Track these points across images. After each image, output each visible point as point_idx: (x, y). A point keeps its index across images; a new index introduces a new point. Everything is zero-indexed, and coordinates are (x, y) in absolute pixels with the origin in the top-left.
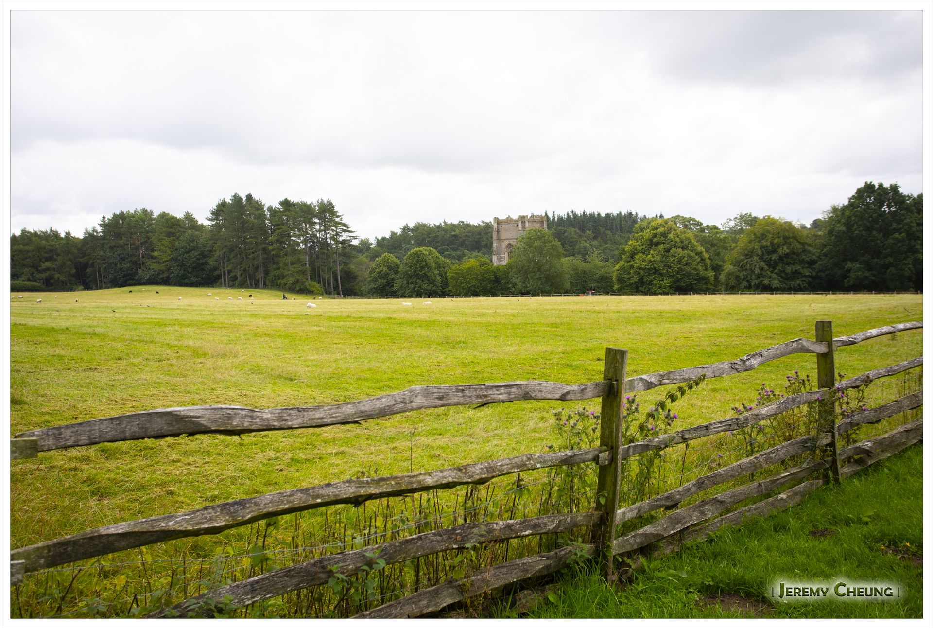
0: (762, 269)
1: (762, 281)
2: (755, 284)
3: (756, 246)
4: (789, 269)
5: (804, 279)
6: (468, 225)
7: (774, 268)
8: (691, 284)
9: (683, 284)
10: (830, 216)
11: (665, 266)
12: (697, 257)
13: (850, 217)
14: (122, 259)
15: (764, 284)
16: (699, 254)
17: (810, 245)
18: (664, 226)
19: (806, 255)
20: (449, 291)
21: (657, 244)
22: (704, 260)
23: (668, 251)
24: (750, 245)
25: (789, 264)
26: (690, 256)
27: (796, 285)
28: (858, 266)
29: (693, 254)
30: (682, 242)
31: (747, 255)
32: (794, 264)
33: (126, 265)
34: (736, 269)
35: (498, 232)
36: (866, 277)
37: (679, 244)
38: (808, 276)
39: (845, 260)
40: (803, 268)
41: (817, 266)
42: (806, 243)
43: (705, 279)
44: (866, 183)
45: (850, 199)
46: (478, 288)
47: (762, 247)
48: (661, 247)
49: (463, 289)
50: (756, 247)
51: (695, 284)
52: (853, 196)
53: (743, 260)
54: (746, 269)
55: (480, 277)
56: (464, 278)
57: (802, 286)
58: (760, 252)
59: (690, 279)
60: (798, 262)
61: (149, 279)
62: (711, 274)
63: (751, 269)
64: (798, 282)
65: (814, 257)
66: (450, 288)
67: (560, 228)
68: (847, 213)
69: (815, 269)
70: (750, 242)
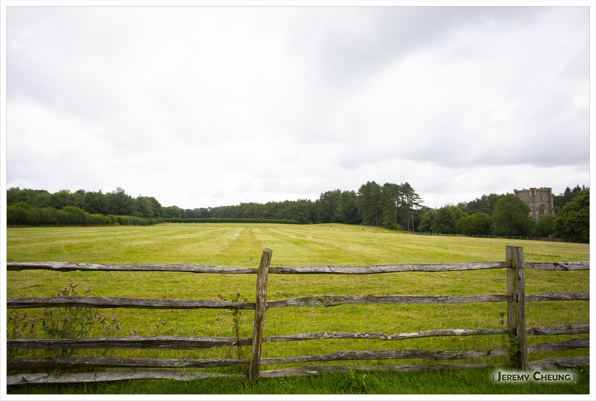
14: (326, 211)
33: (327, 214)
61: (335, 220)
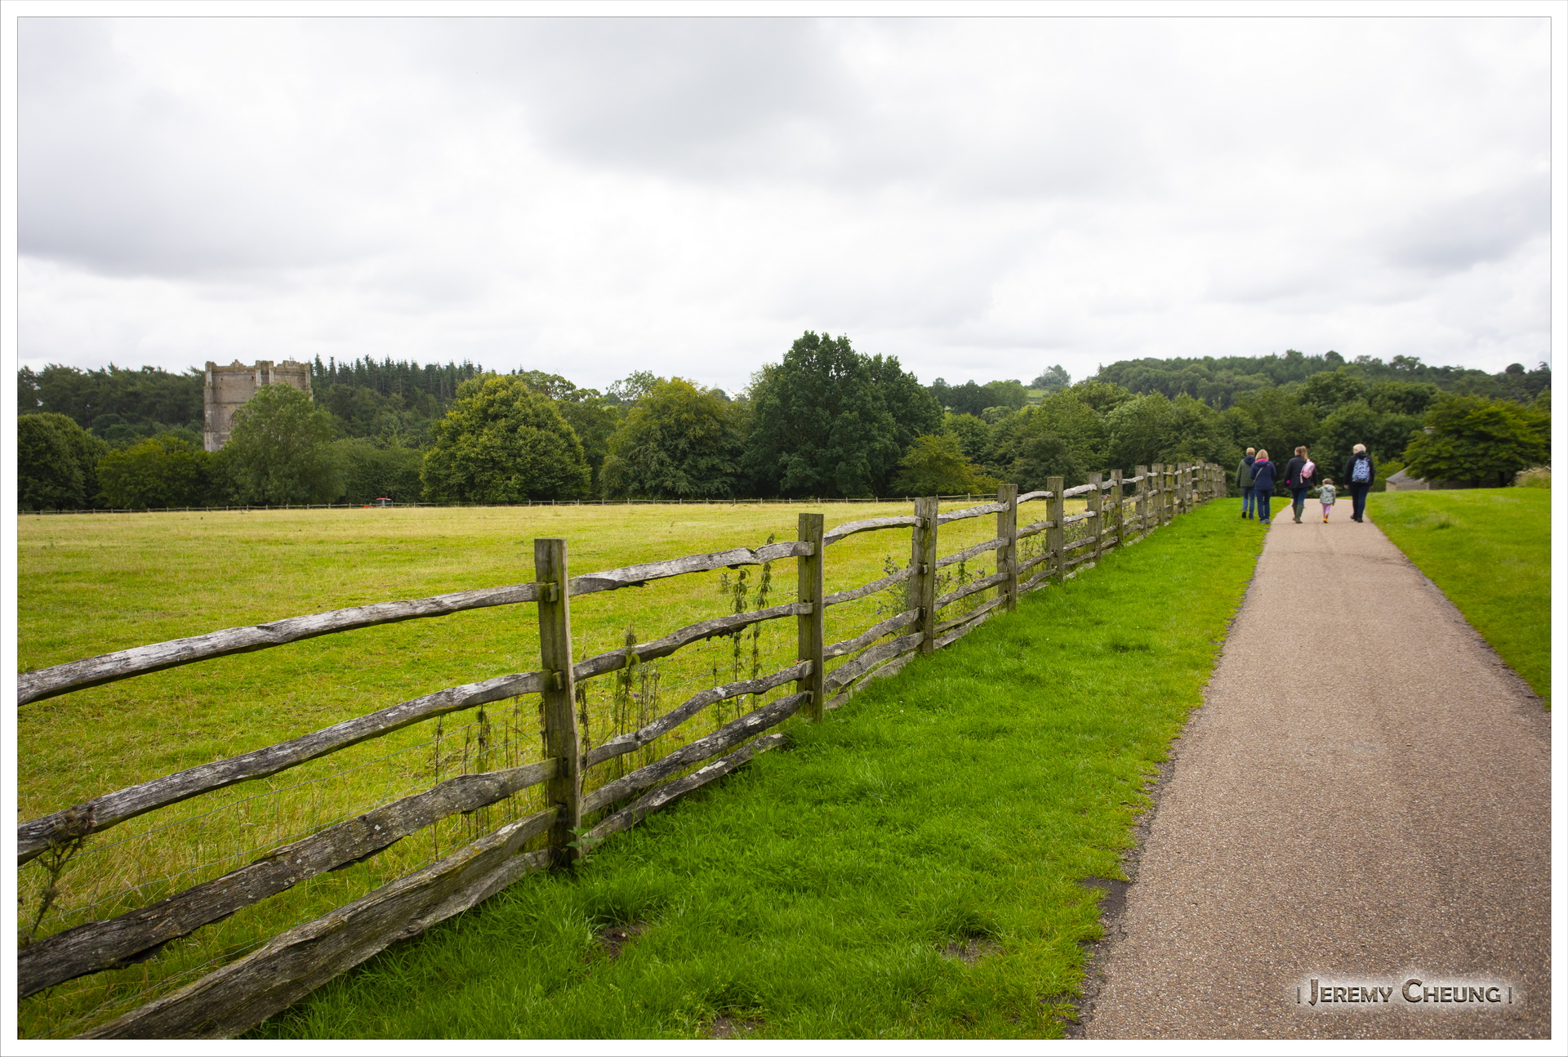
0: (662, 463)
1: (663, 481)
2: (651, 487)
3: (655, 425)
4: (703, 463)
5: (724, 479)
6: (162, 375)
7: (681, 461)
8: (554, 486)
9: (539, 487)
10: (760, 381)
11: (509, 455)
12: (561, 441)
13: (786, 384)
15: (666, 488)
16: (565, 436)
17: (733, 426)
18: (506, 388)
19: (726, 441)
20: (103, 499)
21: (495, 417)
22: (574, 446)
23: (513, 430)
24: (644, 423)
25: (702, 455)
26: (549, 440)
27: (713, 489)
28: (796, 458)
29: (555, 436)
30: (537, 416)
31: (641, 439)
32: (709, 455)
34: (622, 461)
35: (214, 388)
36: (808, 477)
37: (531, 419)
38: (731, 474)
39: (780, 450)
40: (723, 461)
41: (742, 458)
42: (728, 423)
43: (575, 478)
44: (806, 333)
45: (786, 357)
46: (162, 492)
47: (663, 427)
48: (502, 423)
49: (130, 495)
50: (653, 427)
51: (560, 486)
52: (790, 352)
53: (634, 447)
54: (639, 463)
55: (165, 473)
56: (132, 474)
57: (722, 491)
58: (659, 435)
59: (551, 478)
60: (715, 451)
62: (586, 470)
63: (646, 463)
64: (716, 484)
65: (739, 444)
66: (104, 494)
67: (344, 386)
68: (781, 377)
69: (740, 462)
70: (645, 418)
